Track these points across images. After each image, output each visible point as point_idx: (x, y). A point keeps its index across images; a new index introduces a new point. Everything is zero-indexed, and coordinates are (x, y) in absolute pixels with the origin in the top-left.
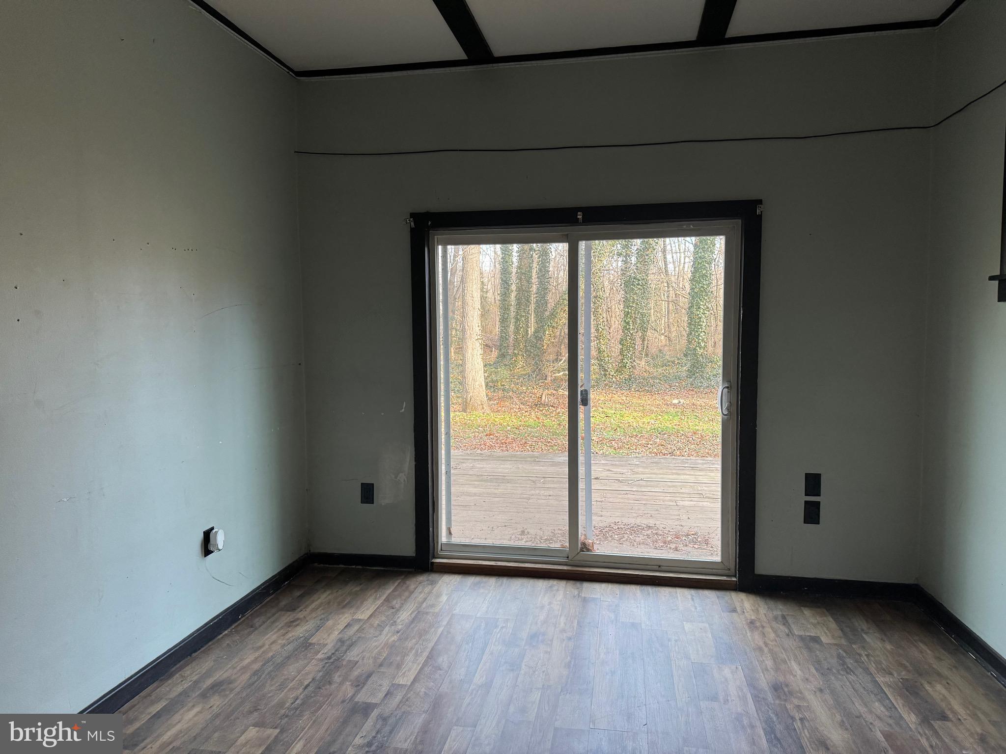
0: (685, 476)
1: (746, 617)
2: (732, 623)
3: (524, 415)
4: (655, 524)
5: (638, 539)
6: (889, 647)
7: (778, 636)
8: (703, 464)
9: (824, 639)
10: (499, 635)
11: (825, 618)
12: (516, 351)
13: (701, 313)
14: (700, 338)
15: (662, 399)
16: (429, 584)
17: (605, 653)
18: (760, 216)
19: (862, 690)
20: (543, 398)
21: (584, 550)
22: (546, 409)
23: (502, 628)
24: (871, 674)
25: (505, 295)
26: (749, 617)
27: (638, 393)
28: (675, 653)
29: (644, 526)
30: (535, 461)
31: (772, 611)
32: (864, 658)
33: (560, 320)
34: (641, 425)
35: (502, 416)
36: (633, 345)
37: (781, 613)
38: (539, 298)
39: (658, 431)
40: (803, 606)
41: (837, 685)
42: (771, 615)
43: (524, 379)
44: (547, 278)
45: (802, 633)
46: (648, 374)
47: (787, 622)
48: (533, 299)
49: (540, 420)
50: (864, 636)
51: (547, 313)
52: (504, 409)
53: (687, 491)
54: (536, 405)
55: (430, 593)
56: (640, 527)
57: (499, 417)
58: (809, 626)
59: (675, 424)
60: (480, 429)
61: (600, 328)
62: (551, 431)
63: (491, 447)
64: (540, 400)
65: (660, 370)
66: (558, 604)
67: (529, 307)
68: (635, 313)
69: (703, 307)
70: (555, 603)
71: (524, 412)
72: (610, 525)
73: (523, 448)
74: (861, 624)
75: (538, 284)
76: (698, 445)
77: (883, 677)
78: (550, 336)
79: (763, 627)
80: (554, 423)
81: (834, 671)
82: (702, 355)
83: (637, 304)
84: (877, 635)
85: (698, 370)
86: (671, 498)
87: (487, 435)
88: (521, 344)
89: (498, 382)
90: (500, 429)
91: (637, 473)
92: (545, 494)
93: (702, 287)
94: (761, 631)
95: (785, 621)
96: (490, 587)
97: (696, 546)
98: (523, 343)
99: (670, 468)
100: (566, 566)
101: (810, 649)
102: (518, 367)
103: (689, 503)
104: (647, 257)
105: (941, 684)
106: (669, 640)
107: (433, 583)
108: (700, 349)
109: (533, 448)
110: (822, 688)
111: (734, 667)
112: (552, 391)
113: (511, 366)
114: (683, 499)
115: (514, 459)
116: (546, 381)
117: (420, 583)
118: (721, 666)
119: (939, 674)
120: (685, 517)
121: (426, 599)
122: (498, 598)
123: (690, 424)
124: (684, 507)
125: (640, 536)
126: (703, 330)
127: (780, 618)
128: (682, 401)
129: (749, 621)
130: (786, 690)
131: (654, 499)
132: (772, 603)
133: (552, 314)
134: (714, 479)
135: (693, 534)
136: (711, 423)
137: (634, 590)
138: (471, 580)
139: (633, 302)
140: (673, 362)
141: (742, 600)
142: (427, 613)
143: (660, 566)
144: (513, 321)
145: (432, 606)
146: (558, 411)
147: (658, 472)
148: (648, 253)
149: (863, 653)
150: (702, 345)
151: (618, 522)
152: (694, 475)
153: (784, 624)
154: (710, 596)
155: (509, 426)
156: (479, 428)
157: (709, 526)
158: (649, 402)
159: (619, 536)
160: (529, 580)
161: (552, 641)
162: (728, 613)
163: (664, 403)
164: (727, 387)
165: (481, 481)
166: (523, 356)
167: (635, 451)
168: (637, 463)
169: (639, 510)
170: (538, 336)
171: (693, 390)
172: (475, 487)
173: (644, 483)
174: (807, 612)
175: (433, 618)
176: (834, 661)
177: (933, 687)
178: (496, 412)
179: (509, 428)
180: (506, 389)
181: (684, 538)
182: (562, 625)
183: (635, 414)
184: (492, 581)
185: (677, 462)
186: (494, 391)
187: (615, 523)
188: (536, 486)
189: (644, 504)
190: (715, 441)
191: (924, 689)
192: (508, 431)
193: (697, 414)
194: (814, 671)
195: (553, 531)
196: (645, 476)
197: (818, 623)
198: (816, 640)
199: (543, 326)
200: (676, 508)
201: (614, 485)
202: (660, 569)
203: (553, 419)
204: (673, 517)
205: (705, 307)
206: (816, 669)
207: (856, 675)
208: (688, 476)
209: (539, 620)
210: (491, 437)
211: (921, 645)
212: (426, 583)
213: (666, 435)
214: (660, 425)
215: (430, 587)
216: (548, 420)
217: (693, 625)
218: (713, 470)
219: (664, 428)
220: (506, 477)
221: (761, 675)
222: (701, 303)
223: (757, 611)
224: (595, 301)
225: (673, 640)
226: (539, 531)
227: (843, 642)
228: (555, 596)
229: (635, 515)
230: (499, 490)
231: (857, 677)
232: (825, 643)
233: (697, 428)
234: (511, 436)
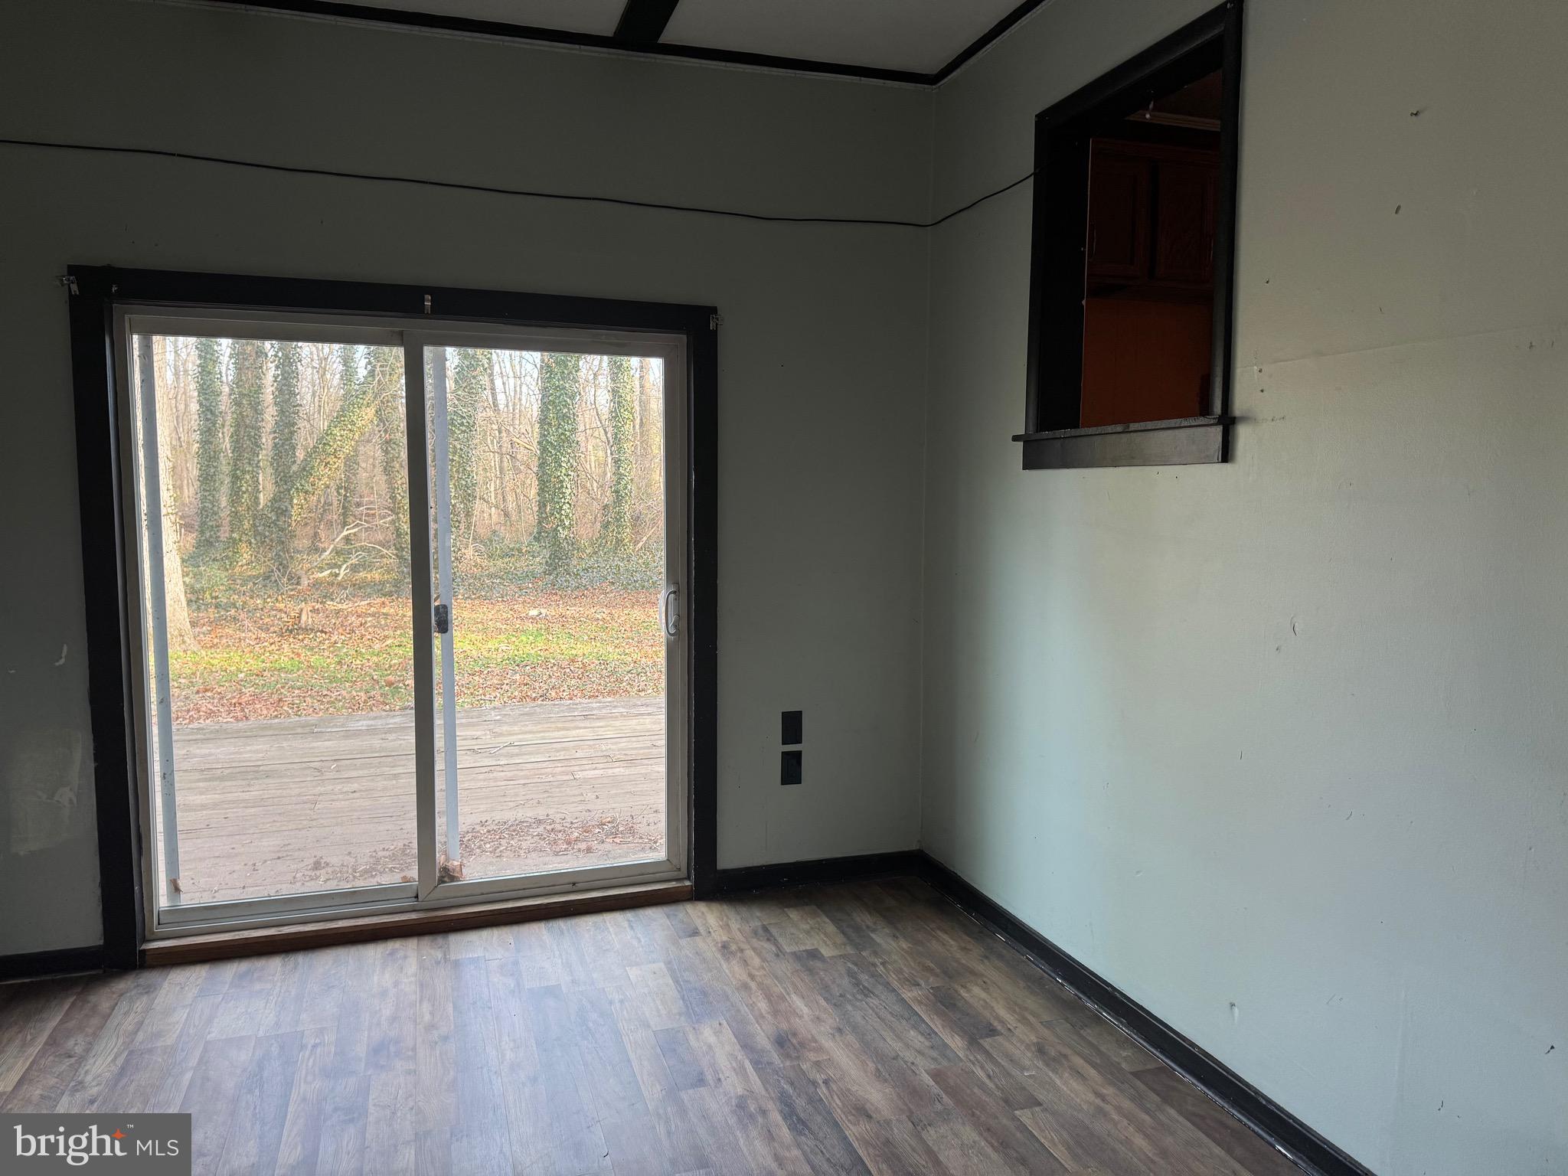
0: (577, 731)
1: (714, 940)
2: (697, 953)
3: (267, 649)
4: (548, 815)
5: (524, 845)
6: (904, 945)
7: (764, 960)
8: (600, 708)
9: (826, 952)
10: (311, 1061)
11: (819, 920)
12: (235, 535)
13: (562, 474)
14: (563, 512)
15: (511, 610)
16: (141, 994)
17: (512, 1049)
18: (715, 332)
19: (889, 1017)
20: (304, 617)
21: (446, 879)
22: (311, 636)
23: (315, 1046)
24: (894, 990)
25: (208, 433)
26: (719, 939)
27: (470, 601)
28: (624, 1022)
29: (530, 820)
30: (312, 731)
31: (748, 922)
32: (881, 969)
33: (320, 480)
34: (485, 653)
35: (225, 655)
36: (457, 524)
37: (760, 924)
38: (280, 439)
39: (515, 662)
40: (787, 907)
41: (858, 1017)
42: (747, 928)
43: (255, 584)
44: (294, 406)
45: (794, 948)
46: (480, 570)
47: (771, 935)
48: (267, 440)
49: (302, 658)
50: (872, 935)
51: (295, 468)
52: (225, 641)
53: (587, 755)
54: (291, 631)
55: (148, 1010)
56: (525, 824)
57: (218, 656)
58: (801, 936)
59: (540, 648)
60: (183, 681)
61: (398, 496)
62: (326, 675)
63: (210, 714)
64: (297, 622)
65: (499, 563)
66: (412, 982)
67: (258, 456)
68: (458, 471)
69: (565, 465)
70: (405, 980)
71: (266, 644)
72: (473, 829)
73: (276, 710)
74: (863, 918)
75: (277, 416)
76: (580, 679)
77: (909, 991)
78: (302, 508)
79: (742, 951)
80: (329, 660)
81: (848, 996)
82: (566, 538)
83: (461, 456)
84: (887, 930)
85: (561, 562)
86: (564, 768)
87: (198, 692)
88: (246, 522)
89: (204, 592)
90: (224, 679)
91: (501, 735)
92: (345, 790)
93: (562, 434)
94: (740, 957)
95: (768, 935)
96: (274, 975)
97: (617, 840)
98: (249, 520)
99: (552, 720)
100: (414, 913)
101: (811, 971)
102: (240, 564)
103: (592, 772)
104: (473, 381)
105: (977, 984)
106: (611, 1003)
107: (149, 990)
108: (564, 529)
109: (296, 709)
110: (841, 1027)
111: (716, 1024)
112: (314, 604)
113: (228, 562)
114: (583, 768)
115: (271, 733)
116: (299, 587)
117: (122, 995)
118: (696, 1026)
119: (973, 973)
120: (591, 796)
121: (143, 1022)
122: (293, 993)
123: (563, 647)
124: (586, 780)
125: (528, 838)
126: (567, 500)
127: (760, 931)
128: (544, 611)
129: (720, 945)
130: (794, 1041)
131: (538, 774)
132: (745, 909)
133: (304, 469)
134: (622, 730)
135: (609, 822)
136: (593, 643)
137: (537, 931)
138: (230, 971)
139: (455, 453)
140: (520, 550)
141: (703, 913)
142: (150, 1051)
143: (574, 884)
144: (227, 480)
145: (158, 1035)
146: (333, 640)
147: (535, 728)
148: (474, 374)
149: (878, 961)
150: (567, 524)
151: (486, 821)
152: (591, 728)
153: (768, 940)
154: (655, 916)
155: (241, 672)
156: (180, 680)
157: (631, 804)
158: (491, 617)
159: (492, 844)
160: (347, 950)
161: (414, 1049)
162: (689, 939)
163: (515, 616)
164: (675, 592)
165: (209, 780)
166: (250, 543)
167: (483, 697)
168: (498, 718)
169: (516, 795)
170: (279, 508)
171: (556, 594)
172: (201, 794)
173: (516, 750)
174: (794, 914)
175: (165, 1057)
176: (846, 982)
177: (969, 991)
178: (211, 647)
179: (241, 676)
180: (222, 604)
181: (598, 830)
182: (427, 1017)
183: (473, 637)
184: (275, 965)
185: (561, 709)
186: (199, 608)
187: (482, 825)
188: (323, 778)
189: (524, 784)
190: (605, 671)
191: (960, 997)
192: (242, 681)
193: (570, 631)
194: (823, 1002)
195: (374, 854)
196: (514, 738)
197: (812, 928)
198: (814, 954)
199: (289, 490)
200: (574, 783)
201: (467, 760)
202: (575, 888)
203: (326, 654)
204: (572, 799)
205: (569, 464)
206: (826, 999)
207: (877, 996)
208: (581, 730)
209: (383, 1018)
210: (209, 694)
211: (940, 934)
212: (133, 993)
213: (528, 668)
214: (516, 652)
215: (145, 998)
216: (317, 657)
217: (641, 970)
218: (617, 717)
219: (524, 656)
220: (261, 768)
221: (756, 1028)
222: (563, 459)
223: (726, 927)
224: (387, 448)
225: (617, 1001)
226: (347, 858)
227: (850, 950)
228: (402, 968)
229: (512, 804)
230: (252, 793)
231: (880, 1000)
232: (829, 957)
233: (574, 652)
234: (249, 690)
